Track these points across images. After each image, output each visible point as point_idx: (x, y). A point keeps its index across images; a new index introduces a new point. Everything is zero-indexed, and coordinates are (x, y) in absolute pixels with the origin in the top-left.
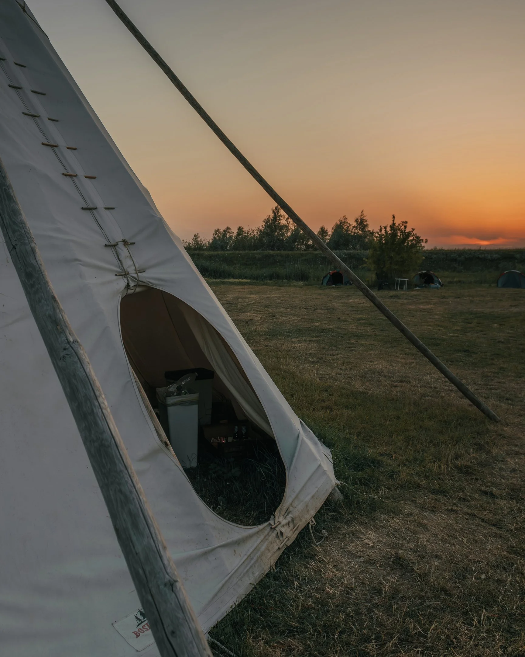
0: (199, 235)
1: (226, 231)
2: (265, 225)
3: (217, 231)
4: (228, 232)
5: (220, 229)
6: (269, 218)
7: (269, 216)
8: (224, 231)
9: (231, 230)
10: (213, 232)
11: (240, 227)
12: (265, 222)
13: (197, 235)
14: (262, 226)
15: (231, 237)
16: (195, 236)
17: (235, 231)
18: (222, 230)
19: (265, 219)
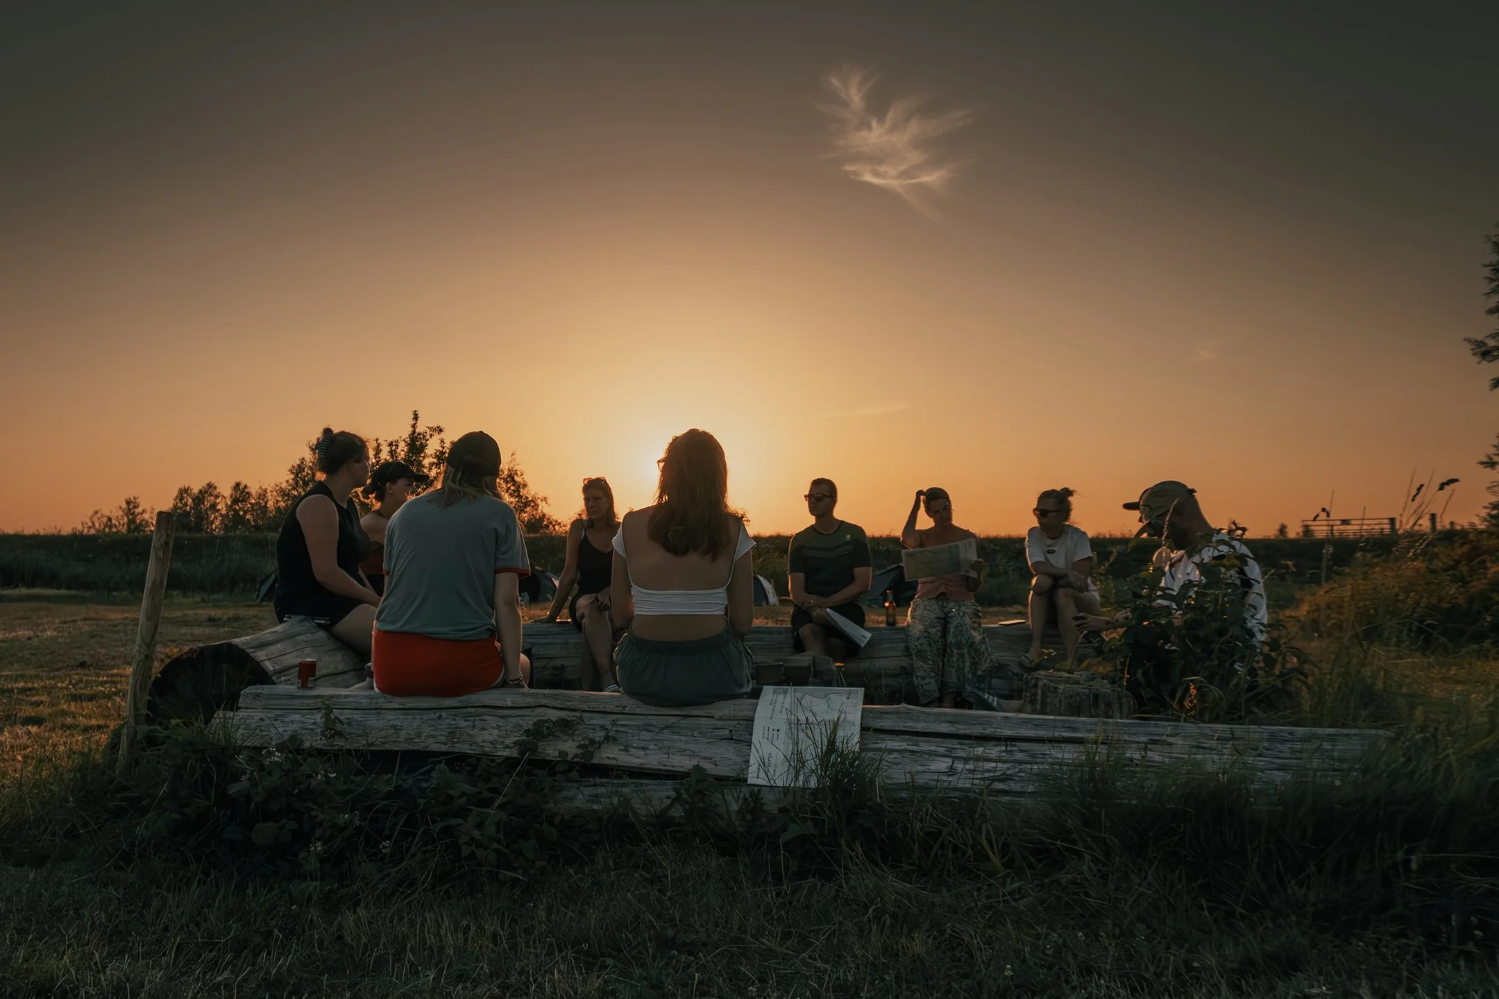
0: (138, 501)
1: (206, 492)
2: (293, 479)
3: (184, 492)
4: (211, 495)
5: (191, 487)
6: (302, 463)
7: (303, 459)
8: (200, 491)
9: (218, 491)
10: (175, 493)
11: (238, 484)
12: (292, 473)
13: (132, 499)
14: (288, 481)
15: (213, 506)
16: (128, 503)
17: (226, 490)
18: (196, 491)
19: (293, 467)
